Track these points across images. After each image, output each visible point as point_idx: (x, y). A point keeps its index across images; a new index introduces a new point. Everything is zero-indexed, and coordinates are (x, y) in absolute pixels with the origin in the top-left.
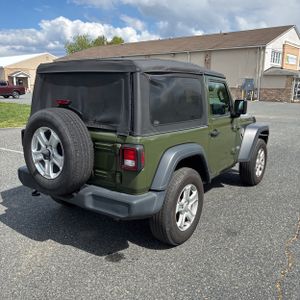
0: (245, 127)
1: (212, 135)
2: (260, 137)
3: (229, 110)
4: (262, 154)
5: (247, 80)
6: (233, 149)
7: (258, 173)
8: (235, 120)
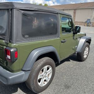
0: (80, 38)
1: (62, 42)
2: (87, 42)
3: (73, 31)
4: (87, 49)
5: (88, 19)
6: (74, 47)
7: (85, 56)
8: (75, 35)
